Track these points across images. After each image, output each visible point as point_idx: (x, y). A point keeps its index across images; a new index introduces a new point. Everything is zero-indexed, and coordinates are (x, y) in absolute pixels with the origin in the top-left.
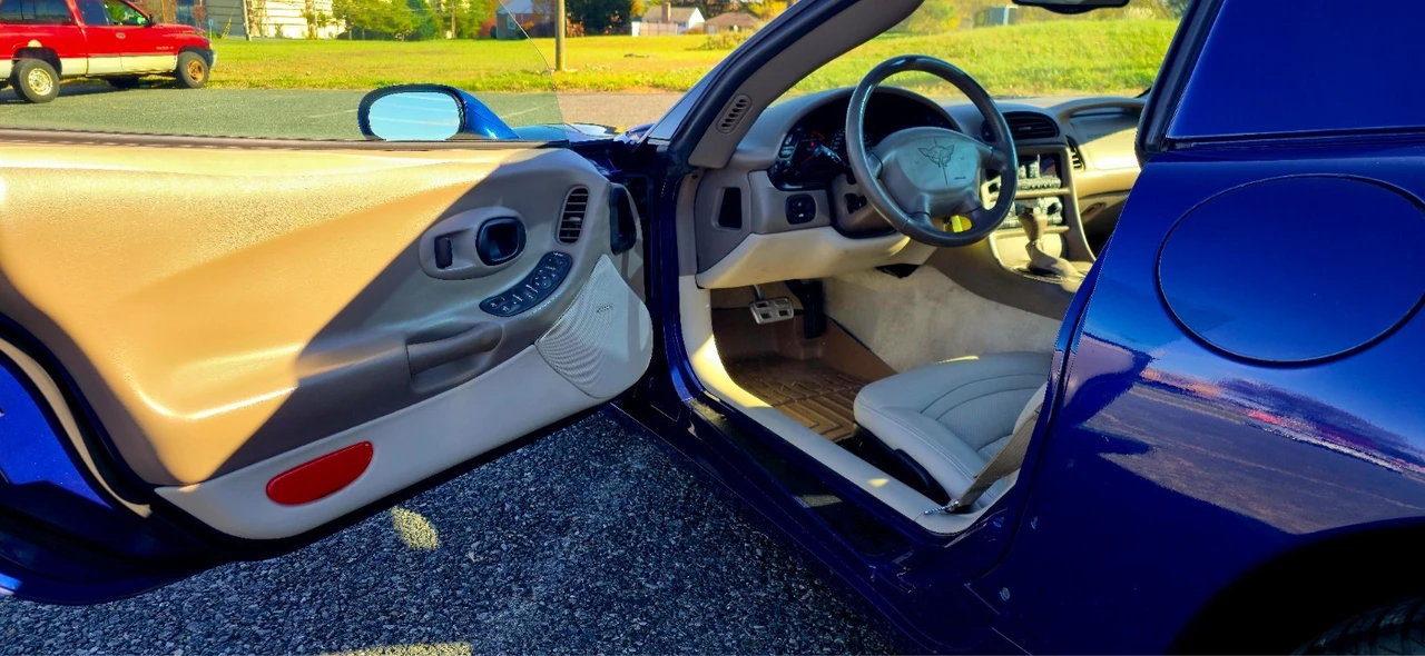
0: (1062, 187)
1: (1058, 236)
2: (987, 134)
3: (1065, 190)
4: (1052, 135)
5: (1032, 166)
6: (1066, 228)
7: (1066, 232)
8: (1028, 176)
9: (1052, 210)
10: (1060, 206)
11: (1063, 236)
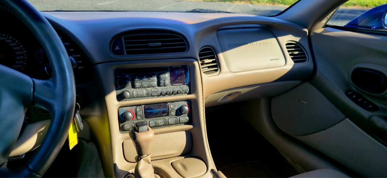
0: (190, 93)
1: (184, 133)
2: (117, 48)
3: (192, 96)
4: (183, 50)
5: (162, 76)
6: (191, 127)
7: (191, 129)
8: (159, 84)
9: (179, 112)
10: (187, 108)
11: (189, 134)
